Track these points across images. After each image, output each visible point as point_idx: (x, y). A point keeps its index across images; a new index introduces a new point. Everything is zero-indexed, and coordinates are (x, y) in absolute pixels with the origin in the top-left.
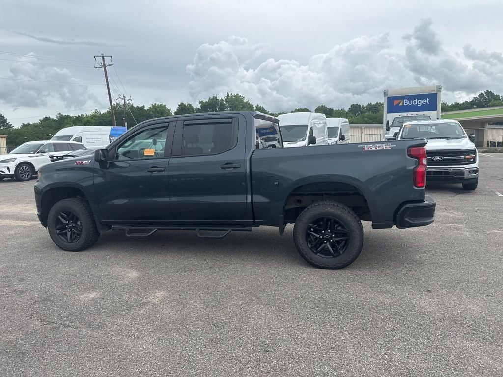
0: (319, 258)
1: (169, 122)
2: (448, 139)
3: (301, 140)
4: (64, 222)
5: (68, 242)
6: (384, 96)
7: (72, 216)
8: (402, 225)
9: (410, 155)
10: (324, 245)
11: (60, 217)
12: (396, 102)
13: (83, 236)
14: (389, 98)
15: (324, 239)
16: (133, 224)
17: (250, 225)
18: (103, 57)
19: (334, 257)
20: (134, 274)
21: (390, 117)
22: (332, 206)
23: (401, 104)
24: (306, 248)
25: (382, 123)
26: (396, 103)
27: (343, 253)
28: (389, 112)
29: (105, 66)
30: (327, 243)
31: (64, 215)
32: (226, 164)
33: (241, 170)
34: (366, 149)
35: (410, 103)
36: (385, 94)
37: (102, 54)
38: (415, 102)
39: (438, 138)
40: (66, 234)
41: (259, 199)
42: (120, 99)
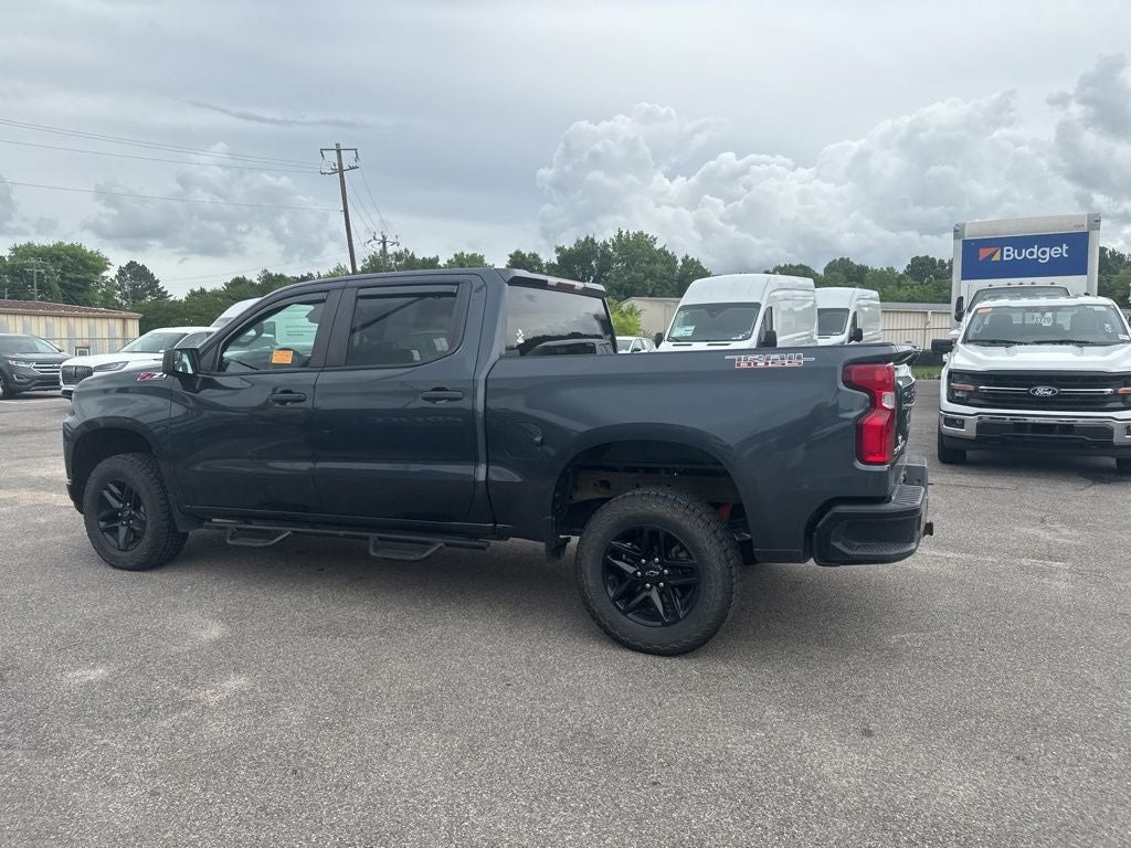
0: (632, 624)
1: (327, 291)
2: (1081, 344)
3: (740, 337)
4: (116, 504)
5: (119, 549)
6: (955, 238)
7: (129, 495)
8: (829, 558)
9: (848, 383)
10: (644, 594)
11: (106, 493)
12: (984, 253)
13: (147, 538)
14: (966, 244)
15: (644, 579)
16: (246, 518)
17: (485, 536)
18: (339, 151)
19: (665, 624)
21: (964, 288)
22: (660, 501)
23: (997, 257)
24: (603, 597)
27: (684, 617)
28: (964, 277)
29: (341, 171)
30: (651, 588)
31: (116, 491)
32: (434, 390)
33: (466, 404)
34: (744, 365)
35: (1020, 255)
36: (957, 233)
37: (338, 145)
38: (1032, 253)
39: (1054, 343)
40: (116, 529)
41: (500, 474)
42: (374, 242)
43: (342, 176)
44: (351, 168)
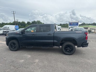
5: (13, 49)
6: (69, 22)
7: (14, 44)
8: (83, 47)
9: (85, 34)
11: (11, 44)
13: (17, 48)
15: (68, 49)
16: (28, 46)
17: (53, 46)
19: (70, 53)
20: (29, 56)
21: (70, 26)
22: (70, 43)
24: (64, 51)
25: (68, 27)
26: (71, 24)
28: (70, 25)
29: (14, 13)
32: (49, 34)
33: (52, 35)
34: (77, 32)
38: (74, 24)
40: (12, 47)
41: (55, 41)
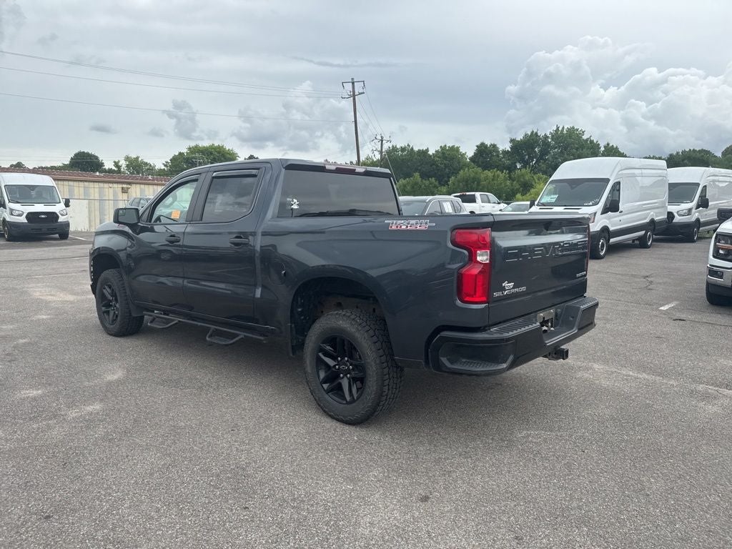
1: (200, 174)
3: (591, 204)
4: (109, 297)
5: (109, 324)
9: (454, 243)
10: (339, 381)
11: (104, 291)
13: (120, 319)
18: (353, 83)
19: (346, 402)
27: (358, 398)
29: (354, 96)
30: (343, 377)
31: (109, 290)
32: (236, 238)
37: (353, 79)
40: (109, 313)
42: (376, 141)
43: (354, 99)
44: (360, 94)
